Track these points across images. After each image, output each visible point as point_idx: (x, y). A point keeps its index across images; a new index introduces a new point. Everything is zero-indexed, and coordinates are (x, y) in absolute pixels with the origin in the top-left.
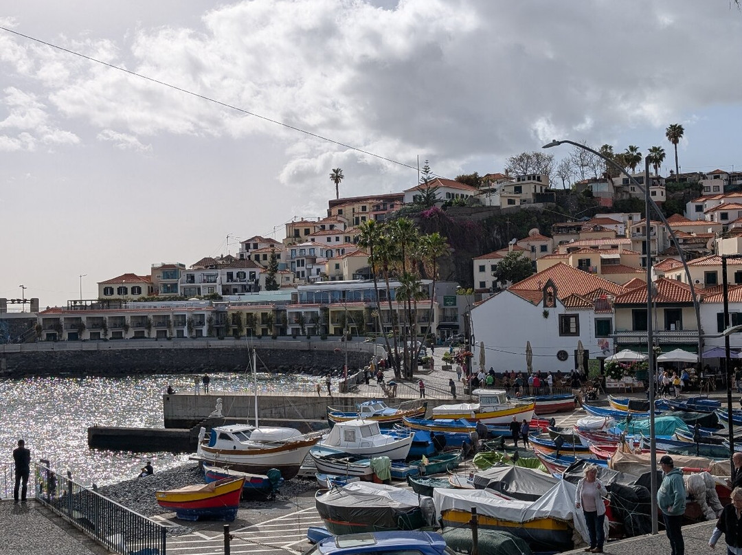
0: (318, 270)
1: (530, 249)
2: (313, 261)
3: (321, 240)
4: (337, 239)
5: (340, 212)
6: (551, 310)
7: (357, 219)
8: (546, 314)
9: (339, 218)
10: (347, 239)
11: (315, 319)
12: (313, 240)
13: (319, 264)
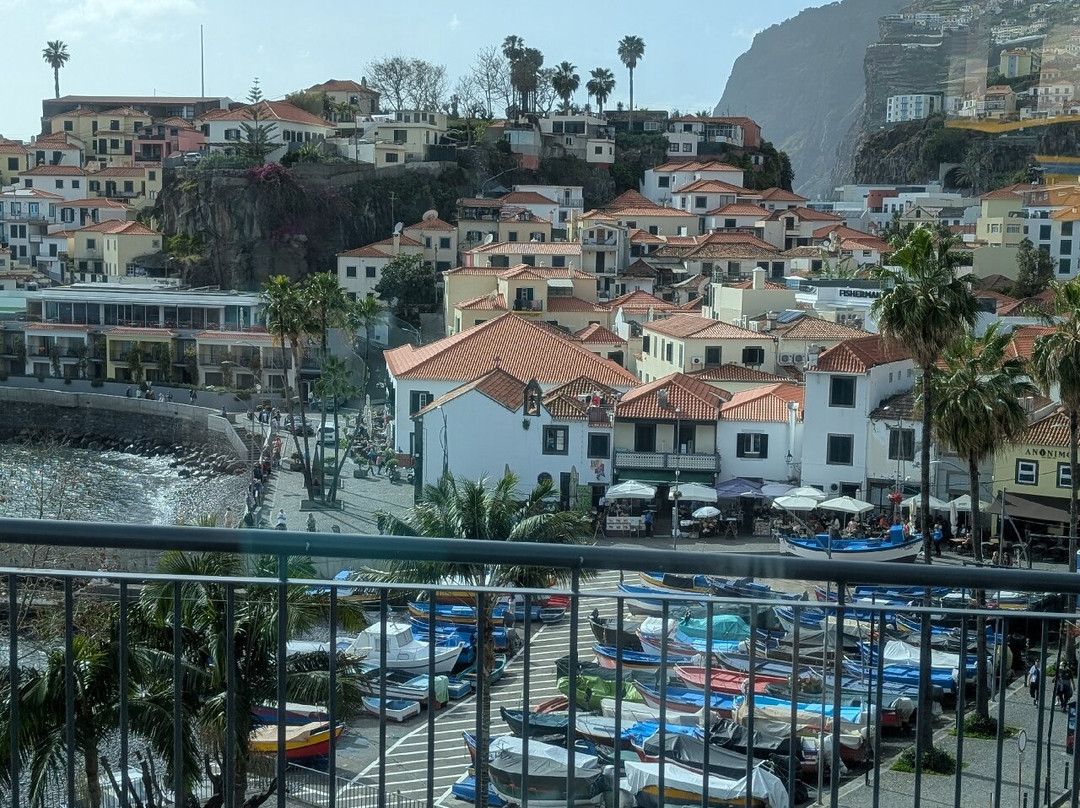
0: (53, 248)
1: (424, 242)
2: (42, 229)
3: (44, 184)
4: (76, 185)
5: (68, 126)
6: (533, 420)
7: (103, 142)
8: (526, 425)
9: (70, 141)
10: (94, 186)
11: (76, 349)
12: (29, 184)
13: (53, 236)
